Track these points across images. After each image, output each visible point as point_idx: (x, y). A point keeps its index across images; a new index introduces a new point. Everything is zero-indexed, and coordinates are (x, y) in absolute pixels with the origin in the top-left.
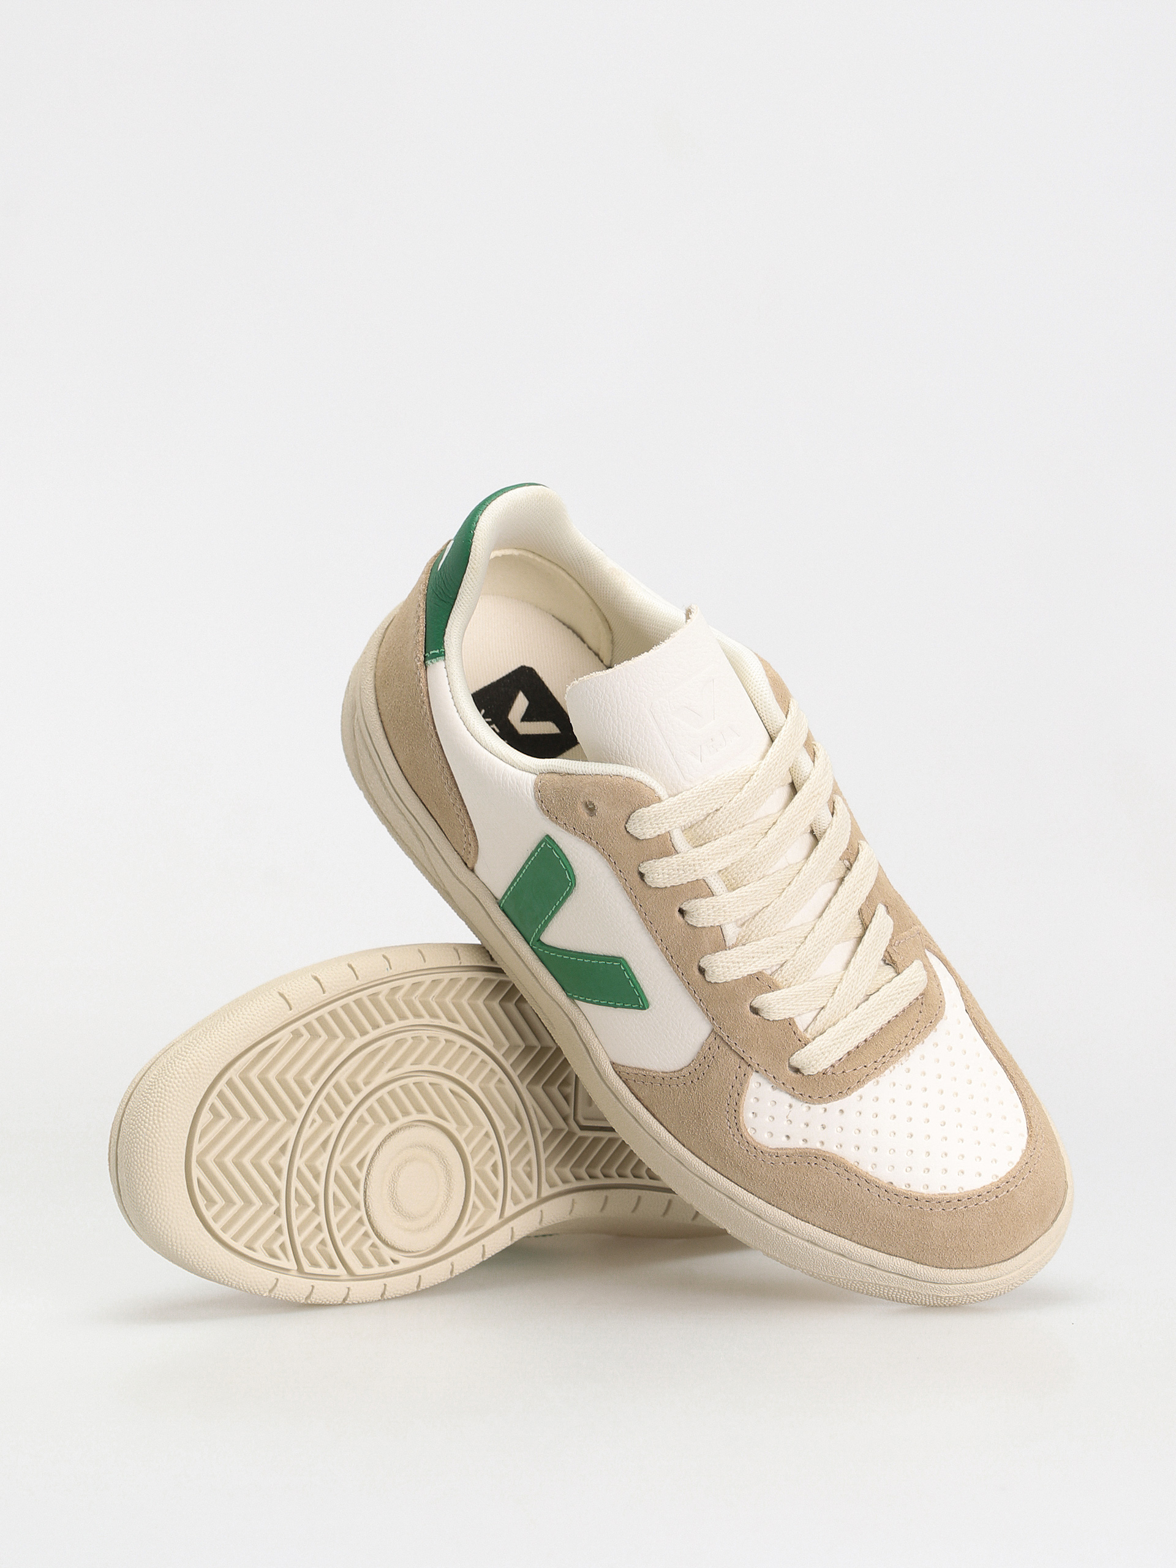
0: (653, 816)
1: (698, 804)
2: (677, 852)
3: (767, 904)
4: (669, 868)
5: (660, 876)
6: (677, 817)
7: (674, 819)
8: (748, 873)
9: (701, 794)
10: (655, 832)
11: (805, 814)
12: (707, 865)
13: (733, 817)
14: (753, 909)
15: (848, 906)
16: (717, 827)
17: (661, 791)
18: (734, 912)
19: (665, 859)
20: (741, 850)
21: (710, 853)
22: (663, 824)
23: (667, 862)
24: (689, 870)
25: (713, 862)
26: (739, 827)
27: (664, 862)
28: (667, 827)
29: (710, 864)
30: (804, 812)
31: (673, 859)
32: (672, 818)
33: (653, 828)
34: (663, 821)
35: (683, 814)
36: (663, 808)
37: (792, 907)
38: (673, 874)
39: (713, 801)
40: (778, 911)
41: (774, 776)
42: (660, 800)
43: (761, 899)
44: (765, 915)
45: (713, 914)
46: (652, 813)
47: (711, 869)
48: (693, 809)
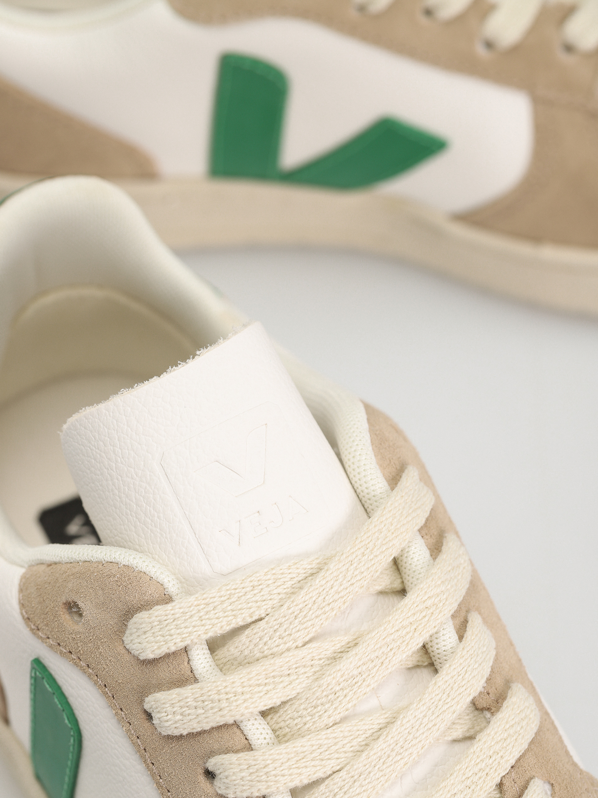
0: (156, 623)
1: (229, 608)
2: (196, 680)
3: (338, 768)
4: (182, 704)
5: (169, 717)
6: (194, 627)
7: (190, 630)
8: (308, 718)
9: (233, 592)
10: (159, 648)
11: (408, 633)
12: (239, 702)
13: (285, 631)
14: (315, 773)
15: (477, 777)
16: (260, 646)
17: (172, 587)
18: (283, 776)
19: (177, 690)
20: (297, 681)
21: (245, 684)
22: (171, 635)
23: (178, 695)
24: (212, 708)
25: (250, 698)
26: (297, 647)
27: (174, 696)
28: (178, 640)
29: (245, 701)
30: (408, 630)
31: (187, 691)
32: (185, 627)
33: (157, 643)
34: (172, 631)
35: (204, 622)
36: (172, 612)
37: (381, 774)
38: (189, 714)
39: (254, 604)
40: (356, 777)
41: (357, 572)
42: (167, 599)
43: (329, 759)
44: (334, 784)
45: (249, 778)
46: (154, 618)
47: (246, 708)
48: (221, 614)
